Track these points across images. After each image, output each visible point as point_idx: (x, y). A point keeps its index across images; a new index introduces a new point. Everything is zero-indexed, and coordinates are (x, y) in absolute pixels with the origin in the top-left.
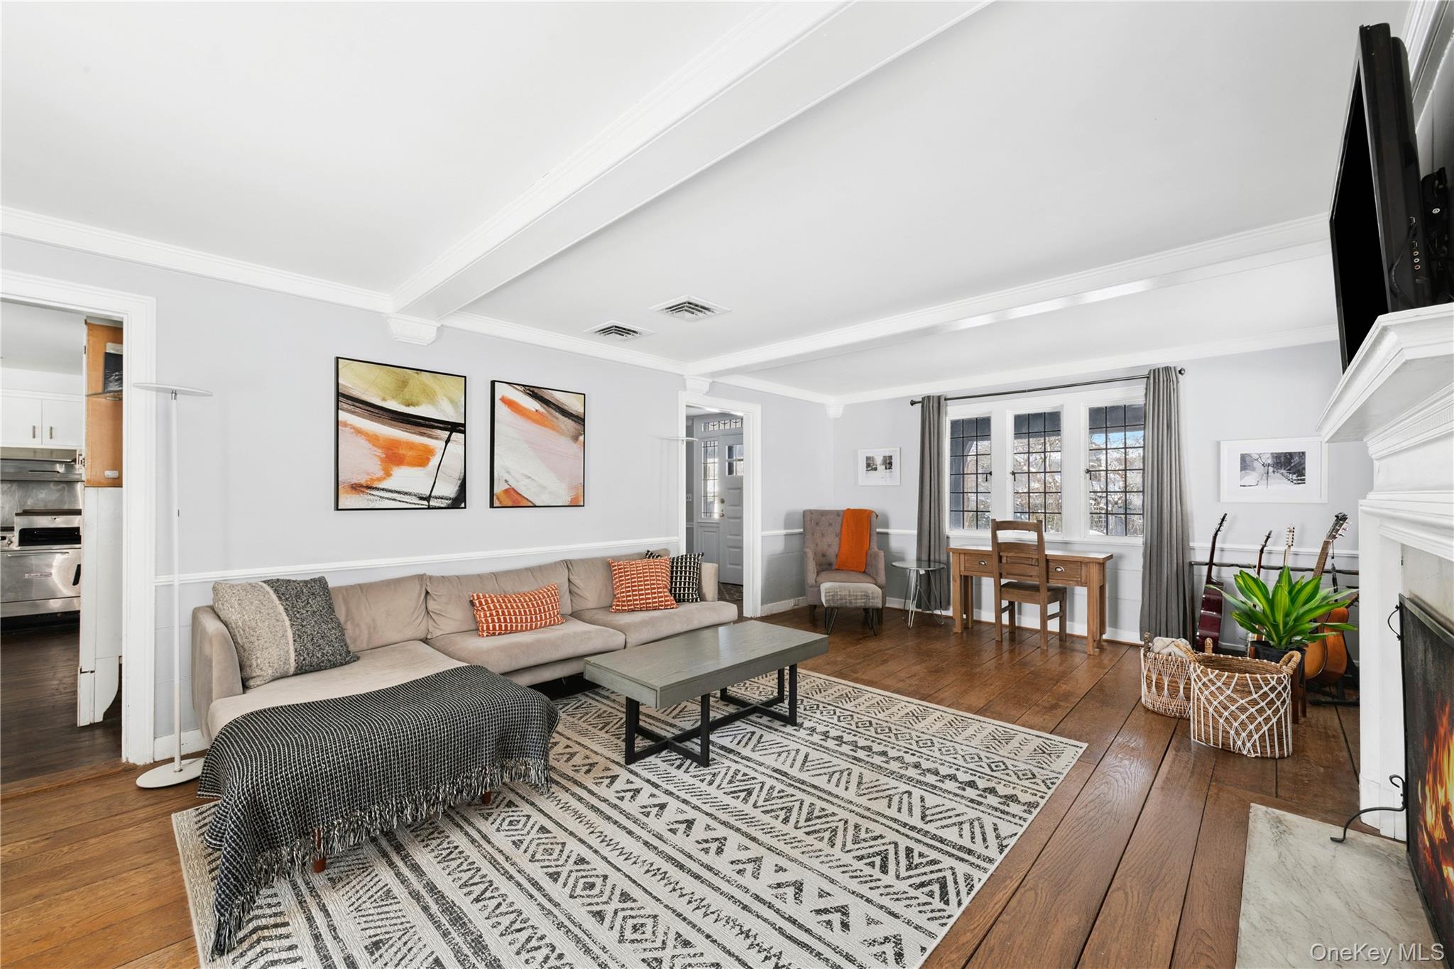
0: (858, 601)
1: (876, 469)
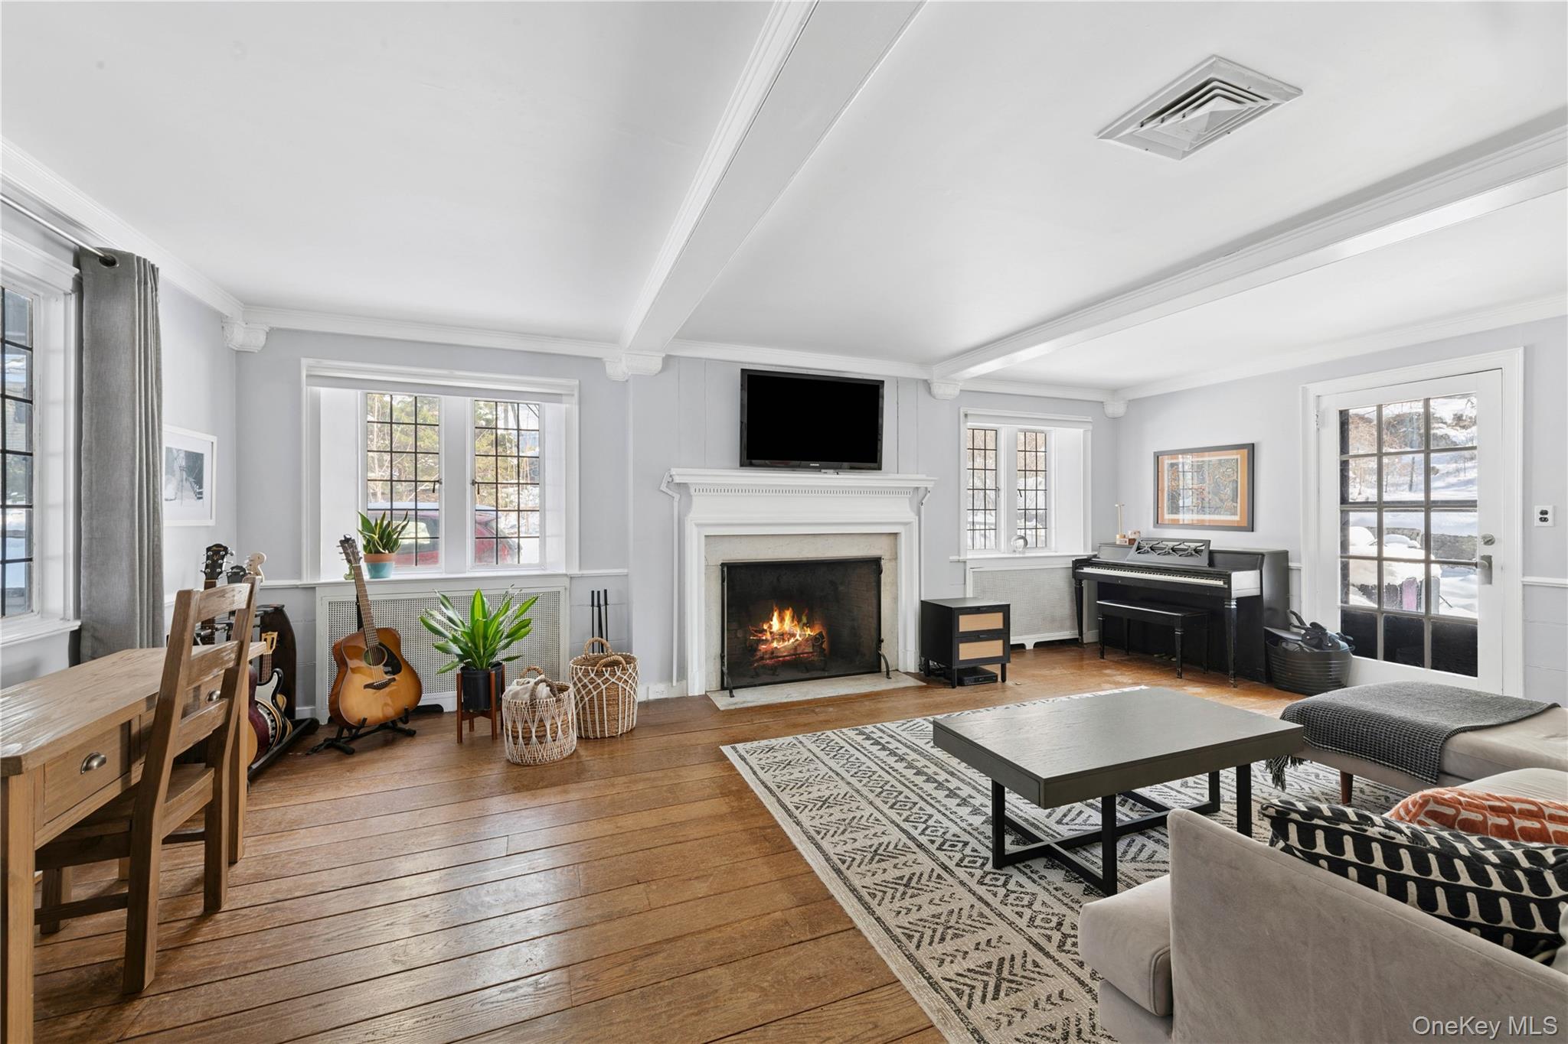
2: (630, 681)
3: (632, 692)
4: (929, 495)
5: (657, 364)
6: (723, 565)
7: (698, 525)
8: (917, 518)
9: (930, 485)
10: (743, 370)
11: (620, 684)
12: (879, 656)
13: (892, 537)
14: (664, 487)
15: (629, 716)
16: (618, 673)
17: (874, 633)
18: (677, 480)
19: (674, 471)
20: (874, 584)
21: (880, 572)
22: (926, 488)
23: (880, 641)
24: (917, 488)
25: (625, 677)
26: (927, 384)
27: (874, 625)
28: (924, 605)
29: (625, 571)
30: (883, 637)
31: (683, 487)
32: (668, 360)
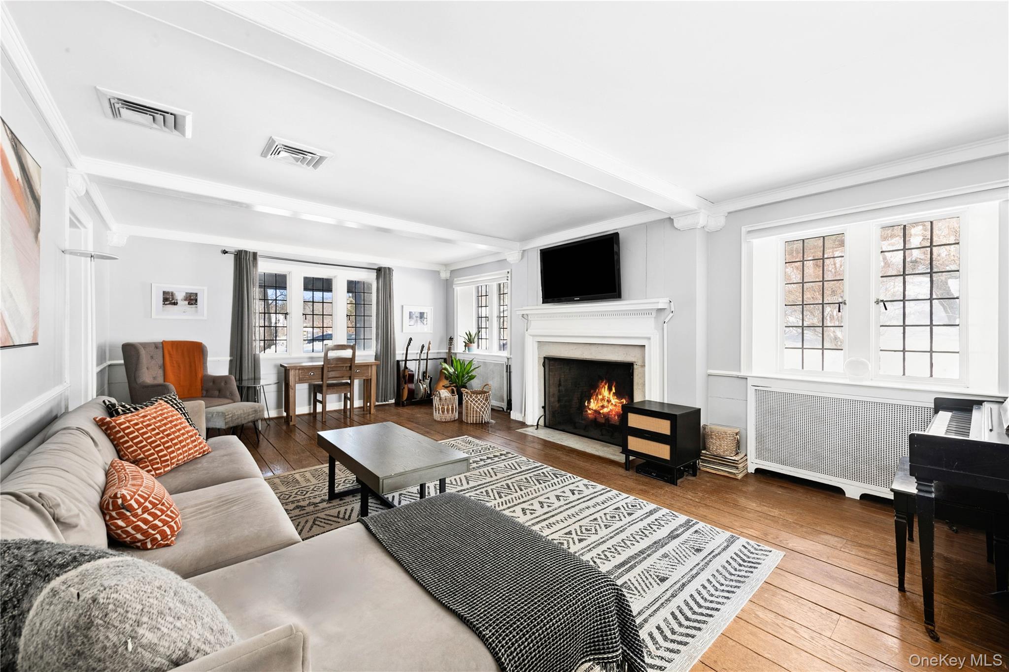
0: (250, 416)
1: (175, 304)
4: (672, 315)
6: (545, 358)
7: (531, 336)
8: (660, 334)
10: (541, 250)
18: (519, 313)
21: (633, 374)
32: (524, 253)
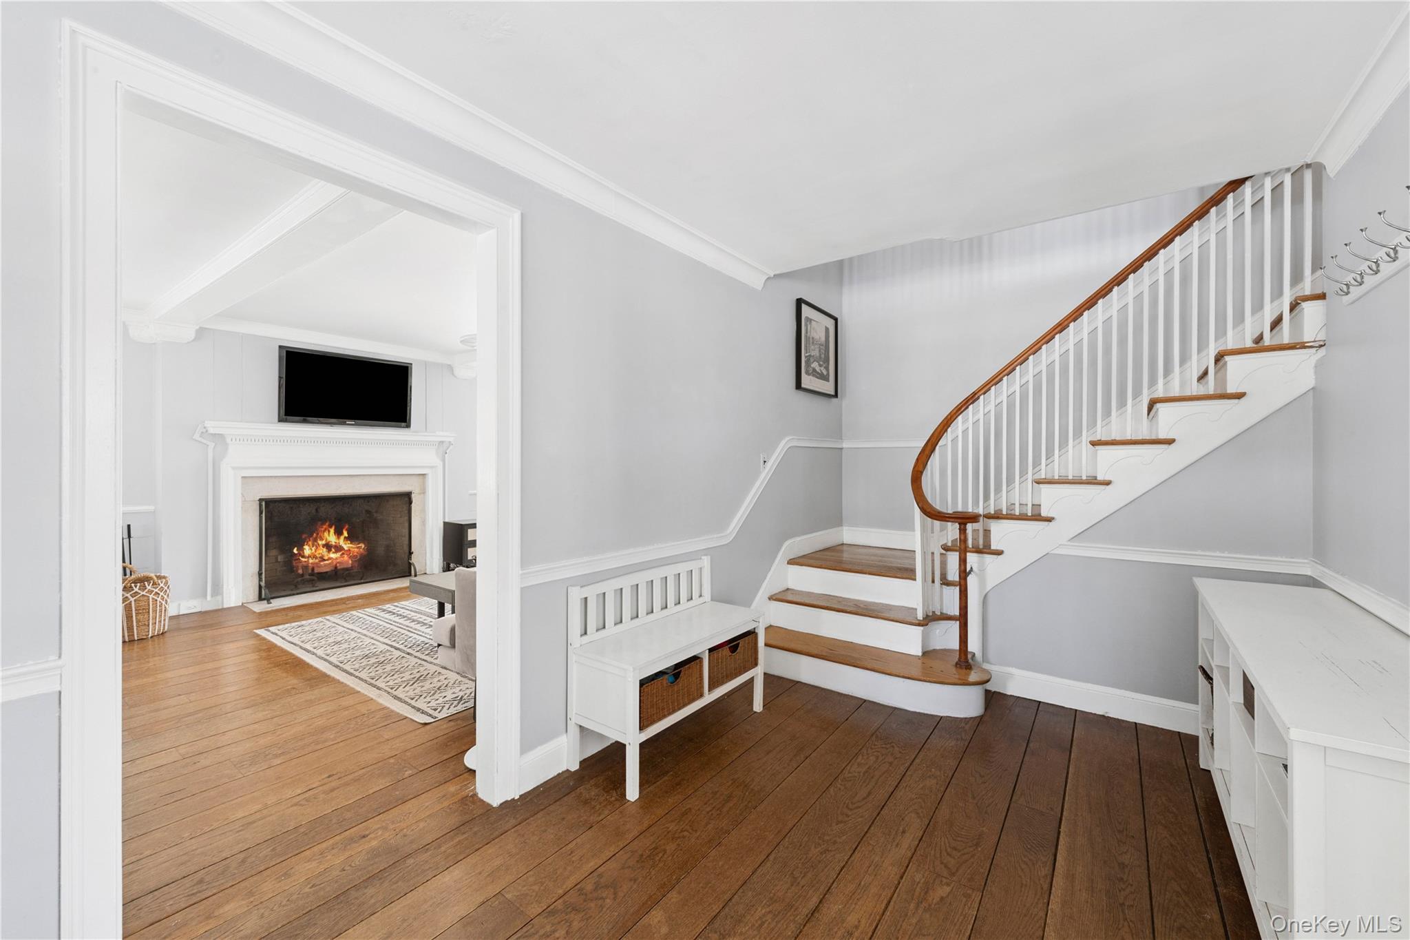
2: (162, 594)
3: (164, 603)
4: (451, 447)
5: (190, 334)
6: (261, 500)
7: (233, 468)
8: (441, 463)
9: (451, 440)
10: (280, 347)
11: (151, 596)
12: (410, 564)
13: (421, 477)
14: (197, 436)
15: (160, 622)
16: (149, 588)
17: (406, 548)
18: (211, 431)
19: (208, 424)
20: (407, 512)
21: (411, 503)
22: (450, 442)
23: (411, 553)
24: (442, 442)
25: (157, 590)
26: (450, 368)
27: (406, 542)
28: (447, 526)
29: (152, 508)
30: (413, 550)
31: (219, 438)
32: (201, 332)
